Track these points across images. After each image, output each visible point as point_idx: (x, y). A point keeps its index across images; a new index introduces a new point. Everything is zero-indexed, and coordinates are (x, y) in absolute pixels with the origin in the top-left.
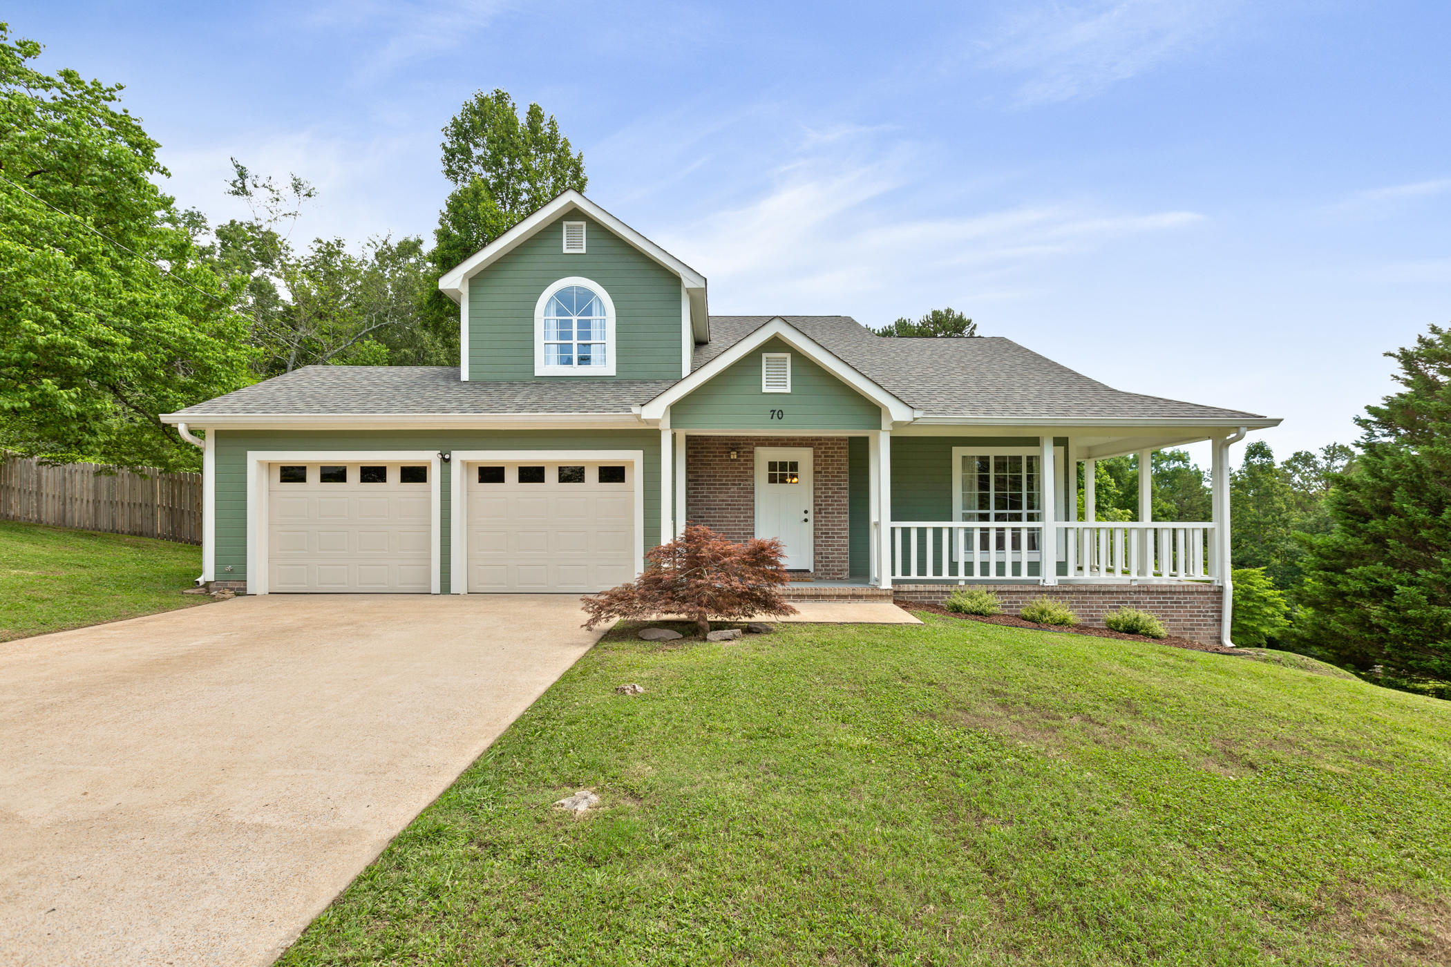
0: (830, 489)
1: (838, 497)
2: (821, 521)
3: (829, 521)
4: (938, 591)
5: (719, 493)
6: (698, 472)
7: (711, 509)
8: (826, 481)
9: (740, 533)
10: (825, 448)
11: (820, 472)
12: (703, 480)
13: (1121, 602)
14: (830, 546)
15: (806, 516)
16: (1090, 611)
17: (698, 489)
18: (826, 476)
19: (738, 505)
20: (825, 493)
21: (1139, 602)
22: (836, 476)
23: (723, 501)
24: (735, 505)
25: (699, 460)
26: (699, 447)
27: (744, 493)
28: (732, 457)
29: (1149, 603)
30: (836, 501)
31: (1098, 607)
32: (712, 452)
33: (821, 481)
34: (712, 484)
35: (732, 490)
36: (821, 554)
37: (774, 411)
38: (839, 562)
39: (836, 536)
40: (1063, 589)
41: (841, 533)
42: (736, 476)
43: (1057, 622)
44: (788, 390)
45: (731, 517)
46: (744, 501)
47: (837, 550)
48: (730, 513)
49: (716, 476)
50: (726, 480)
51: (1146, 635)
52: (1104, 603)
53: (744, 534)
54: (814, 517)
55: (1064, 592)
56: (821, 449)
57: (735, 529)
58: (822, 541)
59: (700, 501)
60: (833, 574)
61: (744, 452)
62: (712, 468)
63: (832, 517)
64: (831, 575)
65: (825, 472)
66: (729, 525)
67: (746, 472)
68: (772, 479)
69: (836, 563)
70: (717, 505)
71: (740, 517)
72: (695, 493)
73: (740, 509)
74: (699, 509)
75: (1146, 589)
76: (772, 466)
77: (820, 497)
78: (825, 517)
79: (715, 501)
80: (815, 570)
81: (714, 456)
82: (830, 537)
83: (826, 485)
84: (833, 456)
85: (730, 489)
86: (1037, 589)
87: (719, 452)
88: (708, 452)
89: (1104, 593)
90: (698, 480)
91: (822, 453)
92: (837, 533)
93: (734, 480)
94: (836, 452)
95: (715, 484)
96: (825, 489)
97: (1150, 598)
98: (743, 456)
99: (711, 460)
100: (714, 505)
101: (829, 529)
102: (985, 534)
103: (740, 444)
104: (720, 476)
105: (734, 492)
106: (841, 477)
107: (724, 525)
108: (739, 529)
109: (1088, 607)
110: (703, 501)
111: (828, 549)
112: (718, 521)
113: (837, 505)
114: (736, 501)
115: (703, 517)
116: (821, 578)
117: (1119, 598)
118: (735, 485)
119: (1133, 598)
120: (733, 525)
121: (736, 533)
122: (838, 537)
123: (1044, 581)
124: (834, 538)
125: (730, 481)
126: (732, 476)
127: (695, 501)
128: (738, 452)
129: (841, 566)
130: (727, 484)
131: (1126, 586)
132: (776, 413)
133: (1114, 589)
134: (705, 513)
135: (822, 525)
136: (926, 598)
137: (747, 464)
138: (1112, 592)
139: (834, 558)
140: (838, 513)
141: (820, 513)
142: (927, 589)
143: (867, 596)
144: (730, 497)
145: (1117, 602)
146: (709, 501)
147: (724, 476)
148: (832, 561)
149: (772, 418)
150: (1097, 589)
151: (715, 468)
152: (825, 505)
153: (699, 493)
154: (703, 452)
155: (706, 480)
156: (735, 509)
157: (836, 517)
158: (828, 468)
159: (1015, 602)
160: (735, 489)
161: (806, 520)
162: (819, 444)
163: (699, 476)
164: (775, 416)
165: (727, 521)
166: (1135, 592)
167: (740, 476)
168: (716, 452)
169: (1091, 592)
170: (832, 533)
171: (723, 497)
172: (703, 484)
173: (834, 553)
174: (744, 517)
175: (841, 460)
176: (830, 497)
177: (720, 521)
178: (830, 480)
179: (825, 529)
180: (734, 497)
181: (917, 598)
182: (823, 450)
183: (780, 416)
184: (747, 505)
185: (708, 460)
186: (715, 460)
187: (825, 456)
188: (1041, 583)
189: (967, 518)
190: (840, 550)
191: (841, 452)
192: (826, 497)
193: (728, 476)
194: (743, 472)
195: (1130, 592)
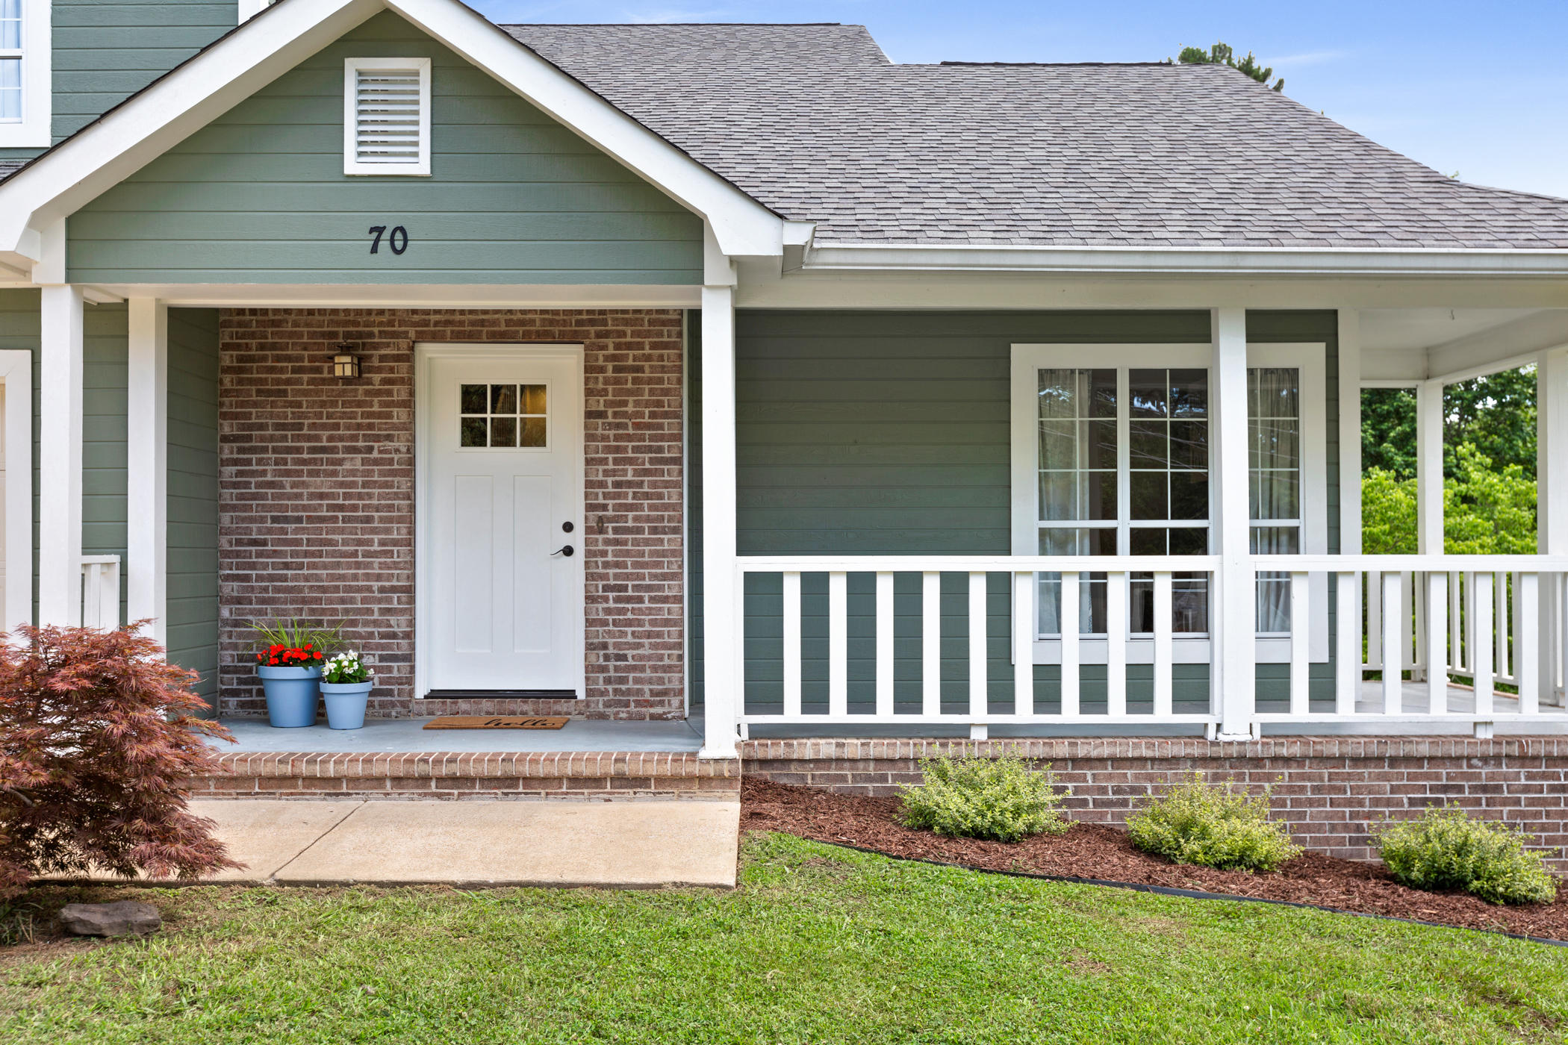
0: (631, 461)
1: (653, 484)
2: (604, 553)
3: (628, 553)
4: (905, 760)
5: (311, 473)
6: (248, 416)
7: (286, 520)
8: (617, 438)
9: (369, 589)
10: (617, 346)
11: (601, 415)
12: (262, 439)
13: (1445, 789)
14: (629, 623)
15: (566, 539)
16: (1353, 815)
17: (249, 462)
18: (618, 426)
19: (365, 507)
20: (614, 473)
21: (1498, 789)
22: (649, 426)
23: (322, 496)
24: (355, 508)
25: (251, 382)
26: (254, 342)
27: (381, 473)
28: (338, 372)
29: (1526, 789)
30: (647, 496)
31: (1376, 802)
32: (289, 359)
33: (605, 438)
34: (289, 450)
35: (347, 466)
36: (605, 646)
37: (380, 230)
38: (655, 669)
39: (646, 595)
40: (1273, 751)
41: (660, 588)
42: (359, 427)
43: (1220, 857)
44: (422, 167)
45: (345, 543)
46: (380, 497)
47: (649, 635)
48: (342, 531)
49: (300, 427)
50: (330, 439)
51: (1488, 897)
52: (1394, 790)
53: (382, 590)
54: (587, 542)
55: (1275, 759)
56: (604, 347)
57: (355, 577)
58: (608, 611)
59: (255, 497)
60: (638, 703)
61: (382, 359)
62: (291, 404)
63: (636, 543)
64: (632, 708)
65: (615, 415)
66: (338, 565)
67: (389, 416)
68: (473, 435)
69: (648, 674)
70: (305, 508)
71: (370, 542)
72: (240, 473)
73: (369, 520)
74: (252, 520)
75: (1515, 751)
76: (472, 397)
77: (602, 484)
78: (617, 542)
79: (298, 496)
80: (589, 692)
81: (295, 371)
82: (629, 599)
83: (617, 450)
84: (640, 369)
85: (340, 462)
86: (1196, 751)
87: (312, 359)
88: (278, 359)
89: (1394, 761)
90: (249, 438)
91: (607, 358)
92: (649, 588)
93: (355, 438)
94: (648, 358)
95: (299, 450)
96: (616, 461)
97: (1530, 776)
98: (379, 370)
99: (288, 382)
100: (296, 508)
101: (627, 577)
102: (1097, 590)
103: (371, 335)
104: (313, 426)
105: (353, 473)
106: (661, 427)
107: (325, 566)
108: (368, 577)
109: (1349, 803)
110: (264, 497)
111: (624, 634)
112: (306, 554)
113: (652, 508)
114: (360, 496)
115: (264, 543)
116: (603, 716)
117: (1438, 777)
118: (355, 450)
119: (1478, 776)
120: (349, 566)
121: (359, 590)
122: (652, 599)
123: (1219, 726)
124: (640, 600)
125: (341, 439)
126: (348, 427)
127: (240, 497)
128: (361, 359)
129: (661, 681)
130: (333, 450)
131: (1458, 739)
132: (386, 235)
133: (1424, 750)
134: (270, 531)
135: (606, 565)
136: (869, 779)
137: (389, 393)
138: (1419, 760)
139: (641, 658)
140: (654, 530)
141: (602, 531)
142: (873, 752)
143: (661, 780)
144: (342, 485)
145: (1433, 789)
146: (281, 497)
147: (324, 427)
148: (634, 668)
149: (374, 250)
150: (1375, 750)
151: (299, 405)
152: (616, 507)
153: (253, 473)
154: (264, 358)
155: (272, 439)
156: (357, 519)
157: (647, 542)
158: (625, 403)
159: (1134, 790)
160: (355, 462)
161: (568, 551)
162: (599, 335)
163: (251, 427)
164: (384, 245)
165: (333, 554)
166: (1485, 759)
167: (370, 426)
168: (300, 359)
169: (1356, 760)
170: (636, 588)
171: (322, 484)
172: (265, 450)
173: (639, 646)
174: (382, 543)
175: (660, 381)
176: (630, 484)
177: (312, 554)
178: (629, 438)
179: (616, 576)
180: (353, 485)
181: (843, 778)
182: (611, 351)
183: (399, 245)
184: (390, 508)
185: (278, 382)
186: (299, 382)
187: (616, 369)
188: (1211, 734)
189: (1053, 542)
190: (659, 635)
191: (661, 358)
192: (617, 484)
193: (337, 427)
194: (379, 415)
195: (1469, 758)
